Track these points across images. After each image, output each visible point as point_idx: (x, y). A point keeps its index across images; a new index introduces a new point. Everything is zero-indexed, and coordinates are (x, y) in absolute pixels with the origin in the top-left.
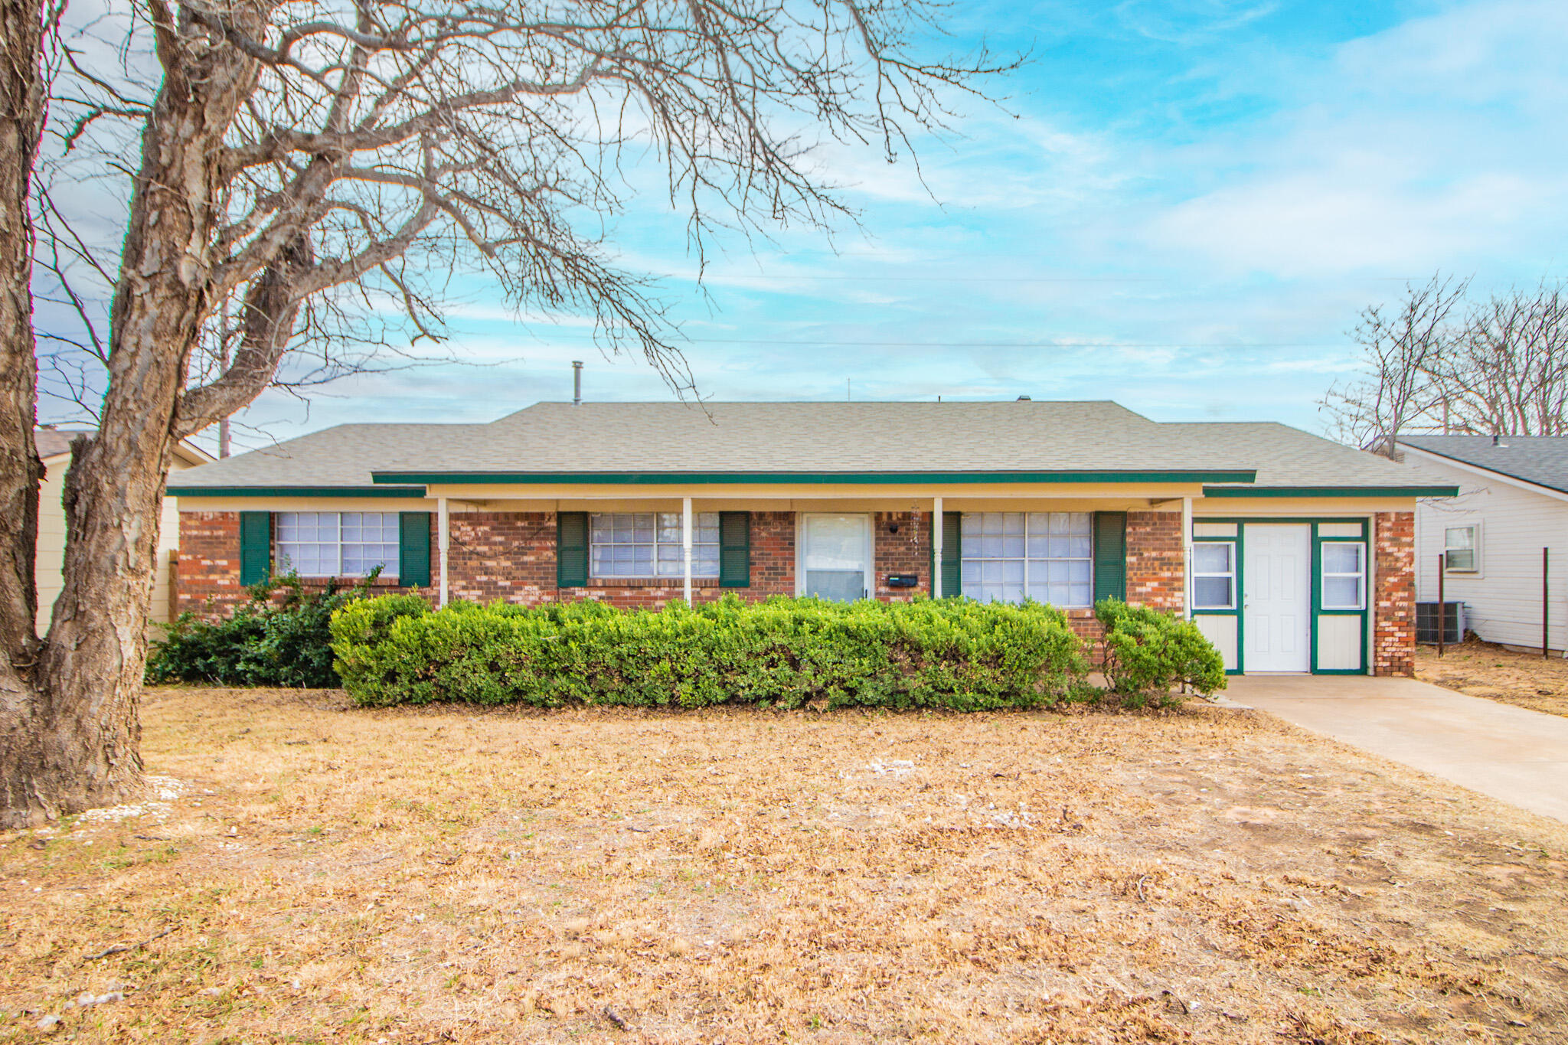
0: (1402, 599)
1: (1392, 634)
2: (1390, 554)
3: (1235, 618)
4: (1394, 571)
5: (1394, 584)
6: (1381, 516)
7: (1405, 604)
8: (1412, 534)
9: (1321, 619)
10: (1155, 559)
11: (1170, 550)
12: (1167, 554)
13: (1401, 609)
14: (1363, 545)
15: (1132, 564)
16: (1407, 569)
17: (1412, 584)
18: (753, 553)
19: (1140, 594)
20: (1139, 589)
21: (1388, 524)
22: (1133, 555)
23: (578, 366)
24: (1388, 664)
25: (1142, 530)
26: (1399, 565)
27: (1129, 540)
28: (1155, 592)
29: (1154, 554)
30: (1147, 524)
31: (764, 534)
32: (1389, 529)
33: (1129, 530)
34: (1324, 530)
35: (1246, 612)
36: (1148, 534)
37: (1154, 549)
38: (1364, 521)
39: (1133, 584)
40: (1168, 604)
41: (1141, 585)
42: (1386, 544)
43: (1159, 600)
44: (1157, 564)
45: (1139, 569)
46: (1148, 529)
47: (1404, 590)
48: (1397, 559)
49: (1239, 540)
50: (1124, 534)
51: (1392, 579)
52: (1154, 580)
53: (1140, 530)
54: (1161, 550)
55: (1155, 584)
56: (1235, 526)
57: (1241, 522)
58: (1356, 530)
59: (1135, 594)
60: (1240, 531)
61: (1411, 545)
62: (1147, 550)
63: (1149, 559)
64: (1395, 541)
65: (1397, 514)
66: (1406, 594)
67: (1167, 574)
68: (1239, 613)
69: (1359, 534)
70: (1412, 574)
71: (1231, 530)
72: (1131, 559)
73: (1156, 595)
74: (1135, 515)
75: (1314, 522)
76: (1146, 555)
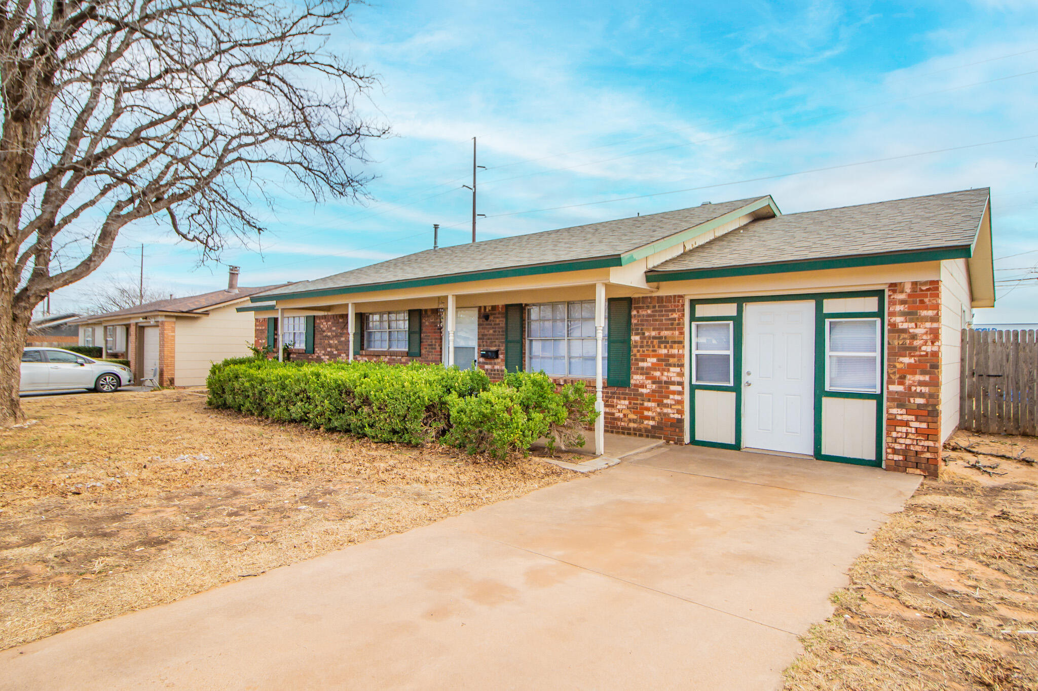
0: (921, 383)
1: (906, 424)
2: (904, 331)
3: (733, 395)
4: (910, 350)
5: (909, 365)
6: (894, 287)
7: (925, 390)
8: (937, 307)
9: (825, 400)
10: (654, 338)
11: (666, 329)
12: (664, 333)
13: (921, 395)
14: (878, 320)
15: (636, 342)
16: (928, 348)
17: (935, 366)
18: (422, 335)
19: (642, 368)
20: (641, 364)
21: (902, 296)
22: (637, 334)
23: (436, 227)
24: (901, 458)
25: (644, 313)
26: (917, 343)
27: (634, 321)
28: (654, 368)
29: (653, 333)
30: (648, 307)
31: (427, 323)
32: (903, 302)
33: (634, 313)
34: (830, 306)
35: (744, 390)
36: (649, 316)
37: (654, 330)
38: (880, 294)
39: (636, 360)
40: (664, 378)
41: (643, 361)
42: (898, 319)
43: (657, 374)
44: (656, 342)
45: (642, 347)
46: (649, 312)
47: (924, 373)
48: (914, 337)
49: (738, 321)
50: (630, 317)
51: (906, 360)
52: (653, 356)
53: (643, 312)
54: (660, 329)
55: (654, 360)
56: (735, 305)
57: (740, 301)
58: (871, 304)
59: (638, 369)
60: (740, 311)
61: (936, 319)
62: (648, 330)
63: (649, 337)
64: (910, 315)
65: (915, 284)
66: (927, 378)
67: (664, 351)
68: (737, 389)
69: (875, 309)
70: (935, 354)
71: (730, 310)
72: (635, 338)
73: (655, 370)
74: (638, 300)
75: (819, 298)
76: (647, 334)
